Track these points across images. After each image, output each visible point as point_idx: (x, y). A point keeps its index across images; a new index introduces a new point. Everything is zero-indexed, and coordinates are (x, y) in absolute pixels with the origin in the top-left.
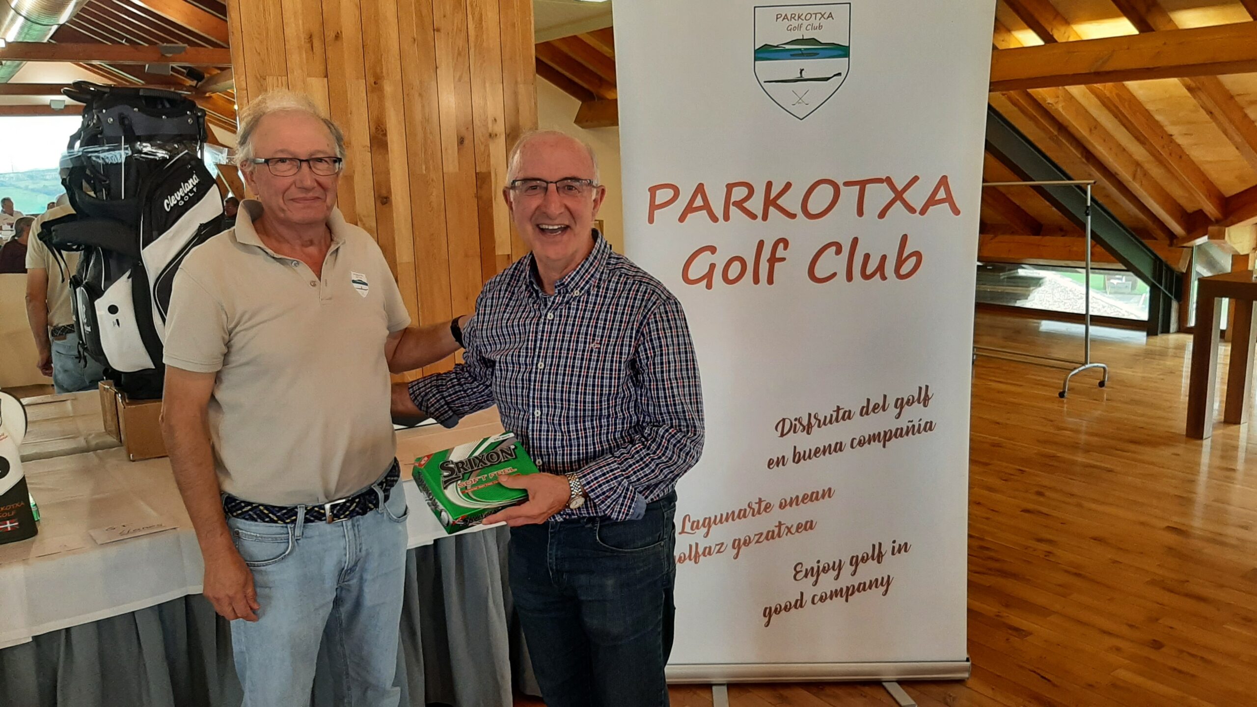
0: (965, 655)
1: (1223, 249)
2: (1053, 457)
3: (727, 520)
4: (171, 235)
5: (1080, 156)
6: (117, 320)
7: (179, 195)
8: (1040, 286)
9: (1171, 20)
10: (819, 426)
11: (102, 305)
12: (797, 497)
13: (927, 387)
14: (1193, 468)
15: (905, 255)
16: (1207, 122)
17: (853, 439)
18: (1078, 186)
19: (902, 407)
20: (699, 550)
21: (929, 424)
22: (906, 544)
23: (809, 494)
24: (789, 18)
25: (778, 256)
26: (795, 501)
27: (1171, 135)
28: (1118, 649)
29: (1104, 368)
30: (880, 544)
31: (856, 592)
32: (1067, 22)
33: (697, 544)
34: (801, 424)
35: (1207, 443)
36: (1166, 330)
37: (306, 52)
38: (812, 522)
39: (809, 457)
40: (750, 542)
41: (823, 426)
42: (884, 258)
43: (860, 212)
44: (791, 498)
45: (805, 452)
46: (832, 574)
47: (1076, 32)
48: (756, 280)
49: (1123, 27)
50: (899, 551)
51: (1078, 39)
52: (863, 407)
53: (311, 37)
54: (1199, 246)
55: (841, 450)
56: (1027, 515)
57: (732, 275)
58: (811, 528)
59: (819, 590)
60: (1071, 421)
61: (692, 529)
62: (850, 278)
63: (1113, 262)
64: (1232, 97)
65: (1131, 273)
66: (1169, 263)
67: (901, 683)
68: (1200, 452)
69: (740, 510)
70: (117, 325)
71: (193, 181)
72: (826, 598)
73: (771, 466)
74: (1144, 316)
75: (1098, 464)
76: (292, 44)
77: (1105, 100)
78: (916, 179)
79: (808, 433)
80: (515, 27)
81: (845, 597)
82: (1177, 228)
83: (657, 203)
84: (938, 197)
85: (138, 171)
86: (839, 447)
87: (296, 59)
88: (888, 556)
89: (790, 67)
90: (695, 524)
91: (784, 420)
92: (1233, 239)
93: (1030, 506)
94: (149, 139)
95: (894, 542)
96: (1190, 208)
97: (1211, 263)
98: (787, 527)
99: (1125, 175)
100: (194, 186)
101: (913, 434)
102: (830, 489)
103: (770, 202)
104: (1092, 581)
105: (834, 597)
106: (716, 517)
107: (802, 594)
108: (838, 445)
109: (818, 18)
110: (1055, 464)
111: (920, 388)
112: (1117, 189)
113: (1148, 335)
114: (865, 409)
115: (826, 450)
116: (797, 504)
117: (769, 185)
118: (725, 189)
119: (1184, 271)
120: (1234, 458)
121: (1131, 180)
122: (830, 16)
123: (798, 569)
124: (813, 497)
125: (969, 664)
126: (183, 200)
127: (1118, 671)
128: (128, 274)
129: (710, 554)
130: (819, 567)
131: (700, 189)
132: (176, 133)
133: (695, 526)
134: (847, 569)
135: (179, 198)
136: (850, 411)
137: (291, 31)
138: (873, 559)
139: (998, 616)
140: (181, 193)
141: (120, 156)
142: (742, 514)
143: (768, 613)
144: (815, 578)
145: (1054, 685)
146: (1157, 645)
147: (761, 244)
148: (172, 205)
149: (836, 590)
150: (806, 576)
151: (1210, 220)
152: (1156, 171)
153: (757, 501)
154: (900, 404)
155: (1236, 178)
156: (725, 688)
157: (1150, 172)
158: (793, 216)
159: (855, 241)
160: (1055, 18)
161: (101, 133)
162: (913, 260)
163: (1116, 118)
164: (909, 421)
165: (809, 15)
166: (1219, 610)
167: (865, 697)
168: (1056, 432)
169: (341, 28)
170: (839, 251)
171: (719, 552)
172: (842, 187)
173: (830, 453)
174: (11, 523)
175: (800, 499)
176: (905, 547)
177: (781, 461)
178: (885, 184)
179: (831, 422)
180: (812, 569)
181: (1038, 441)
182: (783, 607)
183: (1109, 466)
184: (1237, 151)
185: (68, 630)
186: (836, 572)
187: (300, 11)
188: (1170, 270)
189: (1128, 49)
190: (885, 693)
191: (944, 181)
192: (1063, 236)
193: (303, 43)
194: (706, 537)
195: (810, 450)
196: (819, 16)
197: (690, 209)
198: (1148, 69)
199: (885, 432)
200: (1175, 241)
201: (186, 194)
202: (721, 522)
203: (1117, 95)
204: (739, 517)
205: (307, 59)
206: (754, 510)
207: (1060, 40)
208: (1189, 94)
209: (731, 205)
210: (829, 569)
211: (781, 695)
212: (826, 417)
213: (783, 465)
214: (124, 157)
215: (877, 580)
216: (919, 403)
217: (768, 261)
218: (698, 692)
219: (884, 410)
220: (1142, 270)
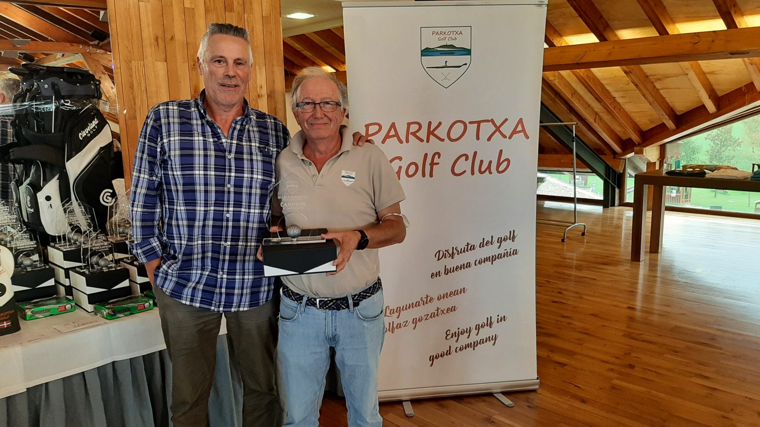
0: (536, 376)
1: (642, 159)
2: (564, 274)
3: (409, 308)
4: (84, 153)
5: (566, 109)
6: (51, 205)
7: (88, 130)
8: (544, 182)
9: (616, 35)
10: (458, 254)
11: (41, 196)
12: (447, 293)
13: (514, 231)
14: (636, 276)
15: (501, 161)
16: (634, 90)
17: (476, 260)
18: (566, 126)
19: (501, 242)
20: (394, 326)
21: (515, 251)
22: (504, 317)
23: (453, 292)
24: (439, 34)
25: (435, 162)
26: (445, 296)
27: (615, 98)
28: (612, 370)
29: (584, 226)
30: (491, 317)
31: (479, 345)
32: (561, 35)
33: (393, 322)
34: (448, 253)
35: (642, 263)
36: (613, 205)
37: (155, 47)
38: (455, 307)
39: (453, 271)
40: (422, 320)
41: (460, 254)
42: (490, 162)
43: (478, 138)
44: (444, 294)
45: (451, 268)
46: (466, 335)
47: (566, 42)
48: (424, 175)
49: (591, 38)
50: (501, 321)
51: (567, 45)
52: (481, 243)
53: (157, 38)
54: (629, 158)
55: (469, 266)
56: (555, 304)
57: (410, 173)
58: (454, 310)
59: (459, 345)
60: (568, 254)
61: (390, 314)
62: (473, 173)
63: (585, 168)
64: (647, 77)
65: (594, 174)
66: (613, 168)
67: (505, 393)
68: (639, 268)
69: (417, 302)
70: (50, 208)
71: (95, 122)
72: (463, 349)
73: (433, 277)
74: (601, 197)
75: (588, 276)
76: (146, 42)
77: (580, 78)
78: (506, 120)
79: (452, 258)
80: (271, 34)
81: (473, 348)
82: (617, 149)
83: (370, 133)
84: (517, 130)
85: (63, 117)
86: (468, 265)
87: (149, 51)
88: (495, 324)
89: (440, 60)
90: (392, 311)
91: (439, 251)
92: (647, 153)
93: (556, 300)
94: (69, 97)
95: (498, 316)
96: (624, 137)
97: (635, 168)
98: (442, 310)
99: (590, 119)
100: (96, 125)
101: (507, 256)
102: (464, 288)
103: (430, 133)
104: (593, 336)
105: (467, 348)
106: (403, 306)
107: (450, 347)
108: (468, 264)
109: (454, 34)
110: (566, 277)
111: (510, 232)
112: (586, 127)
113: (604, 208)
114: (482, 244)
115: (462, 267)
116: (447, 297)
117: (430, 123)
118: (407, 126)
119: (622, 172)
120: (656, 271)
121: (593, 122)
122: (461, 33)
123: (448, 333)
124: (455, 293)
125: (538, 380)
126: (90, 133)
127: (614, 380)
128: (57, 177)
129: (400, 327)
130: (459, 332)
131: (393, 126)
132: (84, 93)
133: (392, 312)
134: (474, 332)
135: (87, 132)
136: (474, 245)
137: (145, 35)
138: (487, 326)
139: (548, 357)
140: (88, 129)
141: (52, 107)
142: (417, 304)
143: (432, 359)
144: (457, 337)
145: (583, 390)
146: (632, 367)
147: (426, 155)
148: (84, 136)
149: (468, 344)
150: (452, 337)
151: (635, 144)
152: (606, 117)
153: (426, 297)
154: (500, 241)
155: (649, 120)
156: (409, 402)
157: (603, 118)
158: (443, 140)
159: (475, 153)
160: (554, 33)
161: (40, 93)
162: (506, 163)
163: (586, 88)
164: (505, 250)
165: (450, 33)
166: (660, 347)
167: (486, 402)
168: (563, 260)
169: (174, 34)
170: (467, 159)
171: (405, 326)
172: (468, 125)
173: (464, 269)
174: (6, 323)
175: (448, 295)
176: (504, 319)
177: (438, 274)
178: (490, 123)
179: (464, 252)
180: (455, 333)
181: (555, 265)
182: (440, 355)
183: (594, 277)
184: (650, 107)
185: (47, 384)
186: (468, 334)
187: (151, 23)
188: (614, 172)
189: (594, 50)
190: (496, 400)
191: (521, 121)
192: (556, 154)
193: (153, 40)
194: (398, 317)
195: (454, 267)
196: (455, 33)
197: (387, 136)
198: (605, 61)
199: (492, 256)
200: (616, 156)
201: (91, 130)
202: (406, 309)
203: (587, 75)
204: (416, 306)
205: (155, 52)
206: (424, 302)
207: (557, 46)
208: (624, 75)
209: (410, 135)
210: (464, 333)
211: (441, 404)
212: (461, 249)
213: (439, 276)
214: (54, 107)
215: (489, 337)
216: (510, 239)
217: (430, 164)
218: (396, 406)
219: (492, 244)
220: (600, 172)
